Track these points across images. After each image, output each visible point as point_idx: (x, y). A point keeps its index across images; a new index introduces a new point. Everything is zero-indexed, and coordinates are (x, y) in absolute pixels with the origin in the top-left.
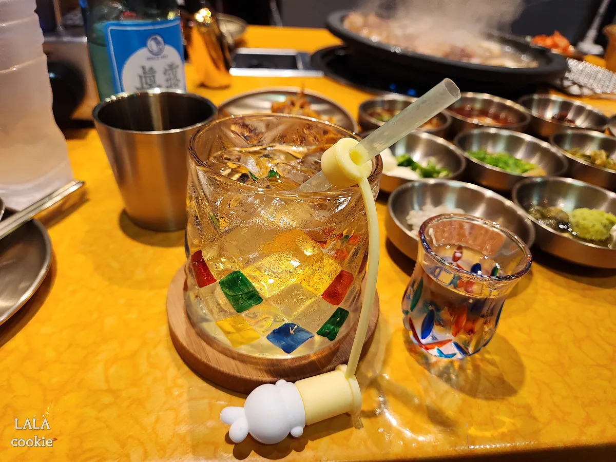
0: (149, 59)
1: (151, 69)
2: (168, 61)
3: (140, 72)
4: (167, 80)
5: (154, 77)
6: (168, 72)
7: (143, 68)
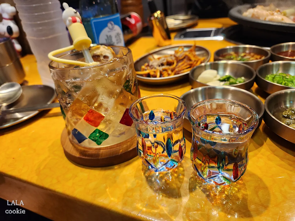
0: (109, 32)
1: (110, 36)
2: (116, 32)
3: (106, 38)
4: (117, 40)
5: (111, 39)
6: (117, 37)
7: (107, 36)
